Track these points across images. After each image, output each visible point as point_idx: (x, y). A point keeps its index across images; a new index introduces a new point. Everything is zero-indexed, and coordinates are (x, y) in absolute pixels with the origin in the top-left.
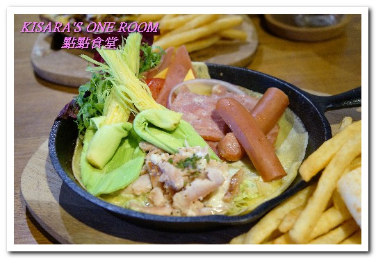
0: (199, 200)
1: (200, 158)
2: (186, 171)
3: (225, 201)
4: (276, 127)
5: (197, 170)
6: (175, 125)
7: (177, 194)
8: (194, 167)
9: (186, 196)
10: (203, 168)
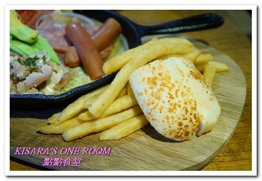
0: (34, 87)
1: (39, 58)
2: (27, 68)
3: (55, 89)
4: (112, 46)
5: (36, 66)
6: (33, 39)
7: (20, 82)
8: (34, 65)
9: (25, 84)
10: (40, 65)
